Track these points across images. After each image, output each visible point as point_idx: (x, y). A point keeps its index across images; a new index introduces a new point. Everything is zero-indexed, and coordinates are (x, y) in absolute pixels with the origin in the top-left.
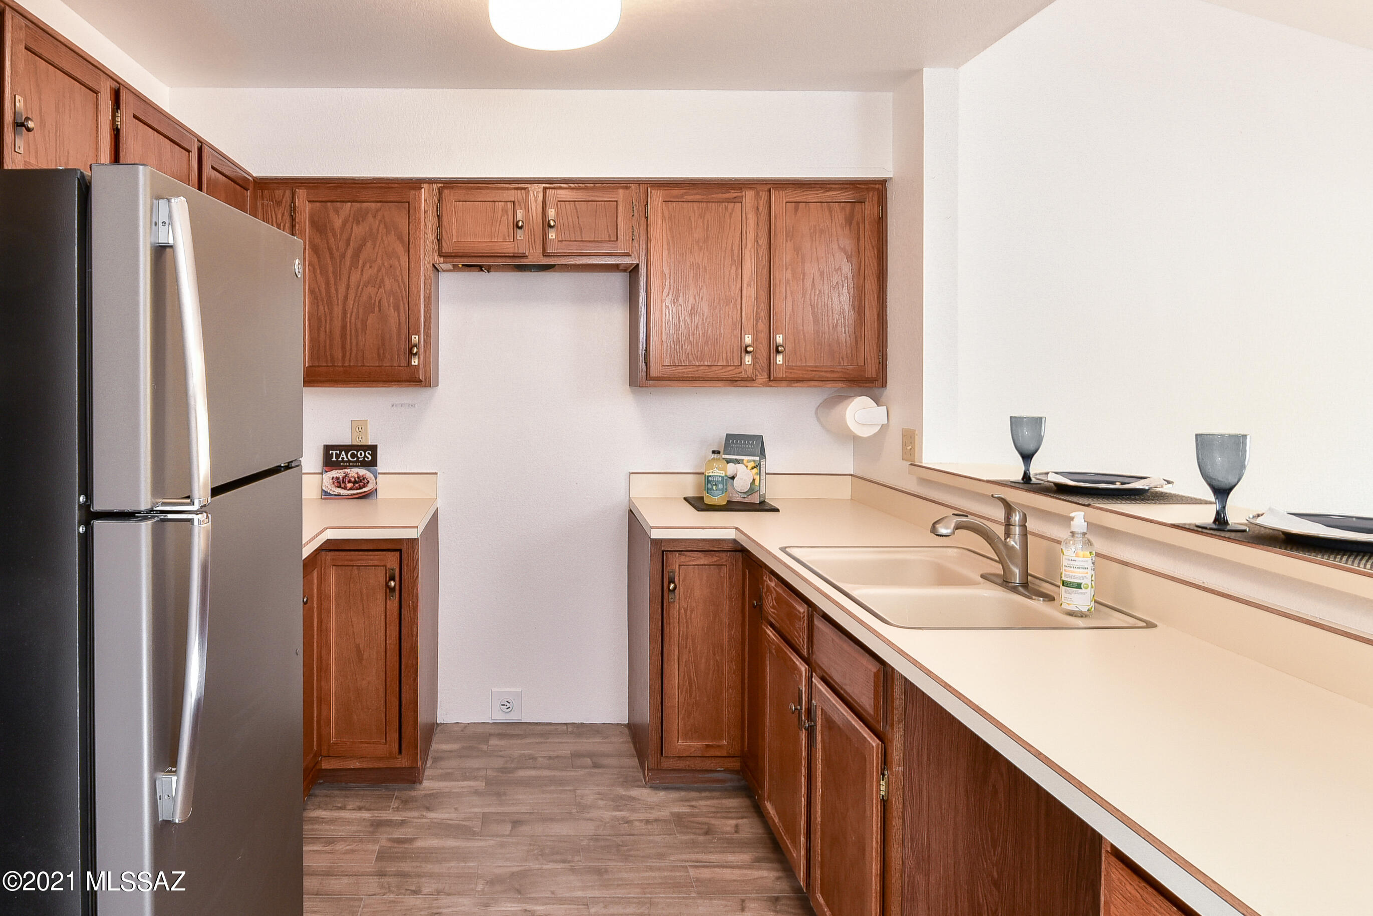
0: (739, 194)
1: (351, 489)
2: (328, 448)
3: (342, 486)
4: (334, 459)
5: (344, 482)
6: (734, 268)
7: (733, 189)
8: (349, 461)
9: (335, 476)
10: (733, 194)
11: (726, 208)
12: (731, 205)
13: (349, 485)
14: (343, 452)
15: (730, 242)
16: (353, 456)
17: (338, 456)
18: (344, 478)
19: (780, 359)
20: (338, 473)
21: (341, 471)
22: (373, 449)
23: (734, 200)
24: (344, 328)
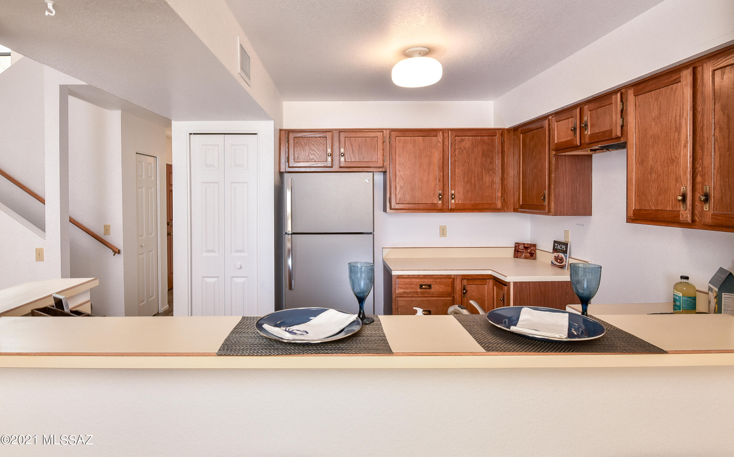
0: (679, 76)
1: (559, 263)
2: (555, 242)
3: (557, 260)
4: (556, 248)
5: (557, 259)
7: (674, 73)
8: (559, 249)
9: (555, 255)
10: (674, 77)
11: (672, 89)
12: (674, 86)
13: (559, 261)
14: (559, 245)
16: (561, 247)
17: (557, 246)
18: (558, 256)
19: (706, 207)
20: (556, 254)
21: (557, 253)
22: (566, 245)
23: (676, 81)
24: (529, 188)
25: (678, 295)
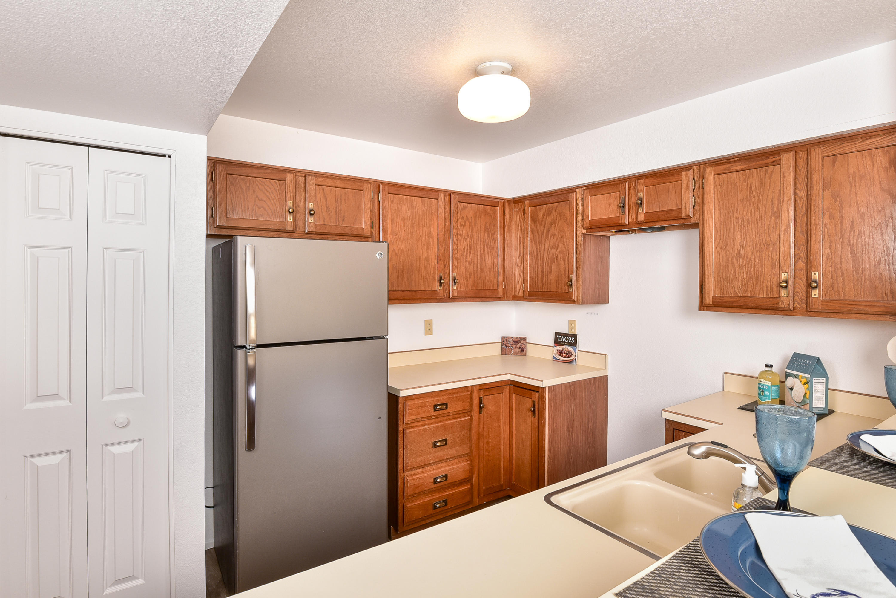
0: (778, 158)
1: (565, 357)
2: (557, 334)
3: (561, 355)
4: (559, 340)
5: (562, 353)
6: (773, 218)
7: (772, 155)
8: (565, 342)
9: (559, 349)
10: (771, 159)
11: (767, 171)
12: (771, 168)
13: (564, 355)
14: (563, 337)
15: (770, 197)
16: (567, 339)
17: (560, 338)
18: (562, 350)
19: (815, 293)
20: (560, 348)
21: (561, 347)
22: (575, 336)
23: (773, 164)
24: (542, 272)
25: (768, 384)
